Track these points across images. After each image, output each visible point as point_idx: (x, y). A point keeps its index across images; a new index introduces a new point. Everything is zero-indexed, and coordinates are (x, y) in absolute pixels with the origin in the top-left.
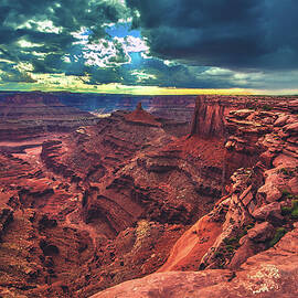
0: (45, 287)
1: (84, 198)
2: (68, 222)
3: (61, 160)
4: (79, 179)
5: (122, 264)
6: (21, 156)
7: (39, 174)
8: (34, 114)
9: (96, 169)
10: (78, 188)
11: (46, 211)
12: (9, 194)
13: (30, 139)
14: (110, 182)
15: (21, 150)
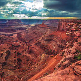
0: (18, 70)
1: (28, 48)
2: (24, 53)
3: (22, 37)
4: (27, 43)
5: (38, 65)
6: (12, 36)
7: (17, 41)
8: (15, 25)
9: (31, 40)
10: (27, 45)
12: (9, 46)
13: (14, 32)
14: (35, 43)
15: (12, 35)
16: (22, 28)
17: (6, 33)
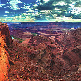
0: (50, 71)
1: (64, 52)
2: (58, 57)
3: (59, 40)
4: (63, 47)
6: (50, 38)
7: (53, 43)
8: (55, 28)
9: (69, 45)
10: (63, 49)
11: (53, 52)
12: (46, 46)
13: (53, 34)
14: (72, 50)
15: (50, 36)
16: (61, 31)
17: (46, 34)
